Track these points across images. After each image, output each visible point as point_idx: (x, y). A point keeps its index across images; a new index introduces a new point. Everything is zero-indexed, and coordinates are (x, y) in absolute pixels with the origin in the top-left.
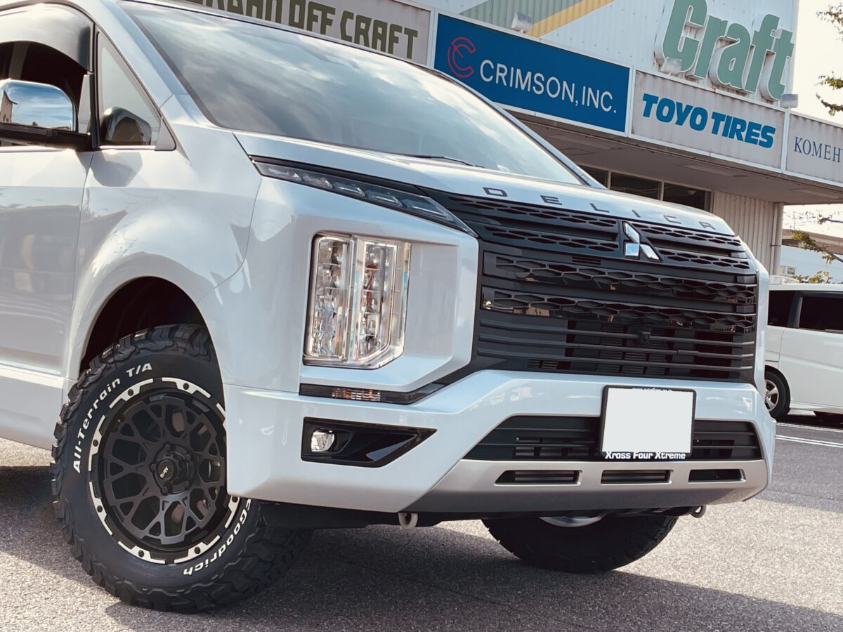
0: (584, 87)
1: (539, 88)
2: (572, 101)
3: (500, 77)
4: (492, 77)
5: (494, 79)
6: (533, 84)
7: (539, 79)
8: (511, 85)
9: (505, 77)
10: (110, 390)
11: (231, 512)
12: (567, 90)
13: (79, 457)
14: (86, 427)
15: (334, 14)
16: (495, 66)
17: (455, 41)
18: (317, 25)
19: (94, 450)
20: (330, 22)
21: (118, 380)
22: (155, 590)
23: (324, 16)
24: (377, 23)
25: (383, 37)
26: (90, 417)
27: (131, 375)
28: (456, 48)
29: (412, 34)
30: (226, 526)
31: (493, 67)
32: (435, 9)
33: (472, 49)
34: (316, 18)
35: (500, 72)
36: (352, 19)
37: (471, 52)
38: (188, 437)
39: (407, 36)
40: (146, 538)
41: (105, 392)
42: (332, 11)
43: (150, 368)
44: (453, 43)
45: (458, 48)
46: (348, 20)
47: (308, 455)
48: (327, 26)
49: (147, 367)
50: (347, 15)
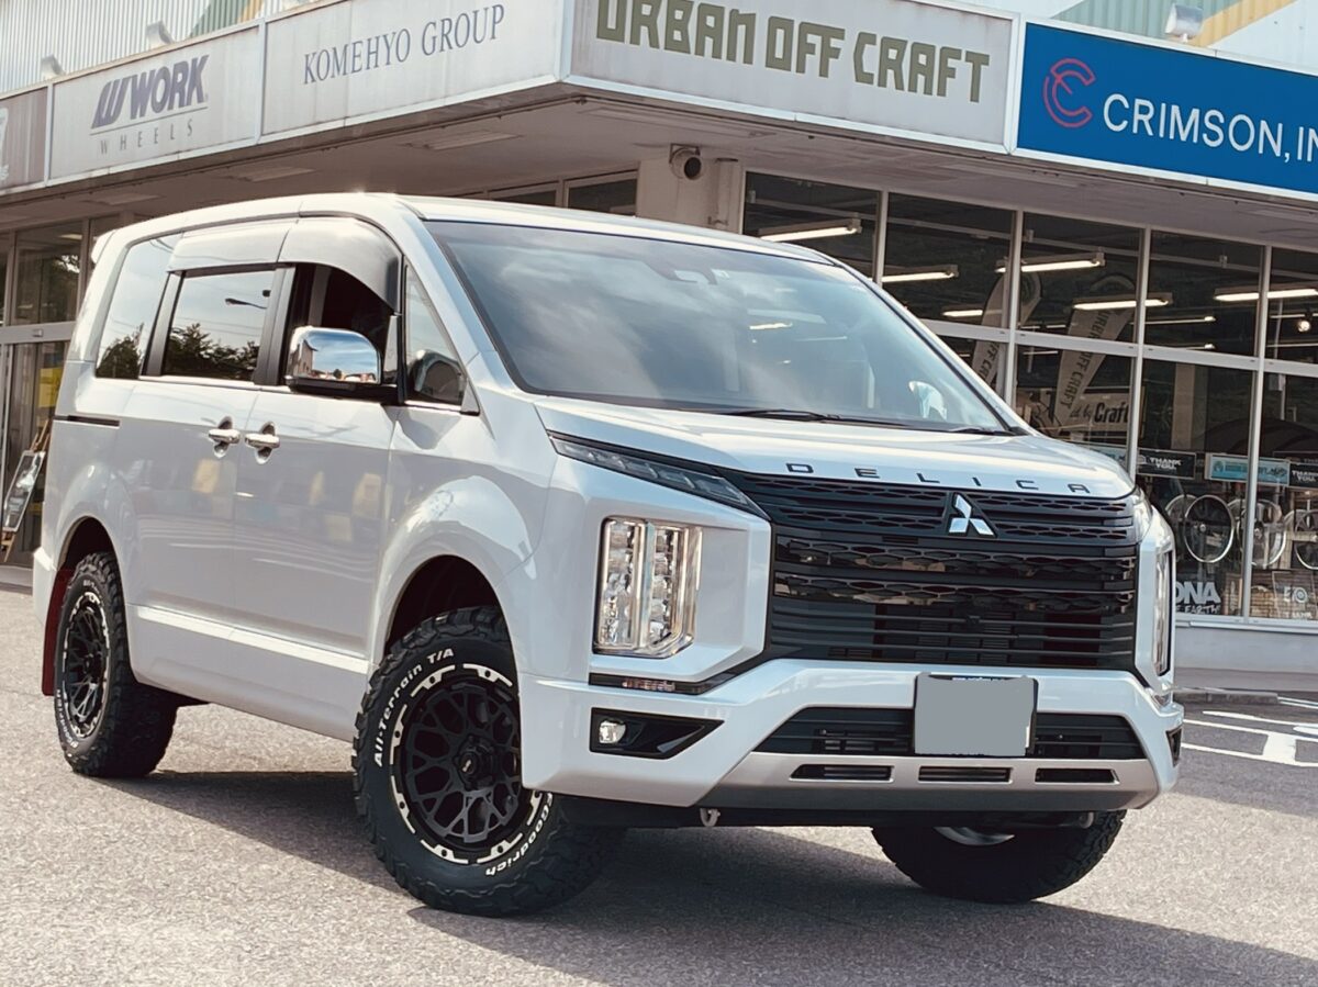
0: (1301, 129)
1: (1213, 136)
2: (1278, 154)
3: (1141, 123)
4: (1125, 123)
5: (1130, 125)
6: (1203, 128)
7: (1214, 120)
8: (1161, 135)
9: (1150, 121)
10: (411, 677)
11: (532, 808)
12: (1267, 136)
13: (380, 749)
14: (387, 717)
15: (842, 38)
16: (1132, 104)
17: (1057, 66)
18: (813, 61)
19: (396, 742)
20: (836, 53)
21: (419, 667)
22: (458, 891)
23: (825, 44)
24: (919, 48)
25: (927, 71)
26: (392, 706)
27: (432, 661)
28: (1059, 79)
29: (978, 60)
30: (529, 823)
31: (1126, 105)
32: (1019, 14)
33: (1088, 77)
34: (811, 49)
35: (1140, 112)
36: (874, 43)
37: (1087, 83)
38: (491, 728)
39: (971, 64)
40: (449, 836)
41: (406, 679)
42: (840, 34)
43: (451, 654)
44: (1052, 71)
45: (1064, 79)
46: (867, 46)
47: (596, 746)
48: (832, 61)
49: (449, 652)
50: (865, 39)
